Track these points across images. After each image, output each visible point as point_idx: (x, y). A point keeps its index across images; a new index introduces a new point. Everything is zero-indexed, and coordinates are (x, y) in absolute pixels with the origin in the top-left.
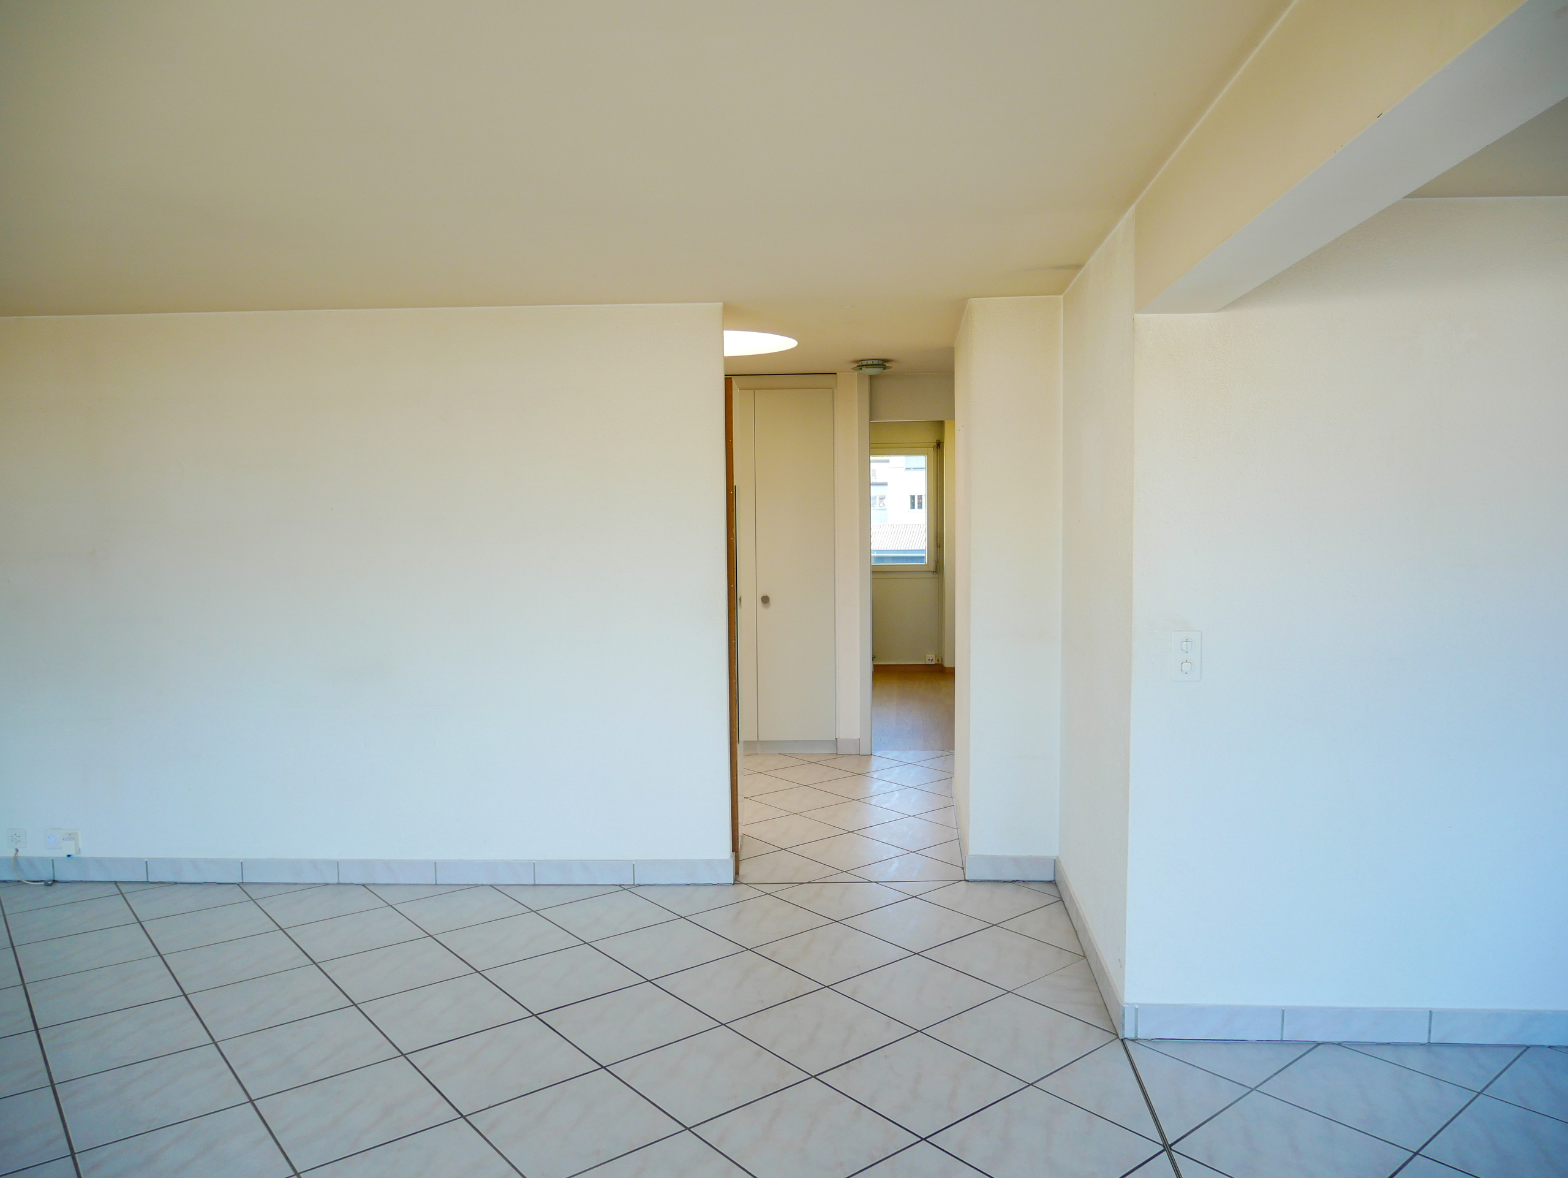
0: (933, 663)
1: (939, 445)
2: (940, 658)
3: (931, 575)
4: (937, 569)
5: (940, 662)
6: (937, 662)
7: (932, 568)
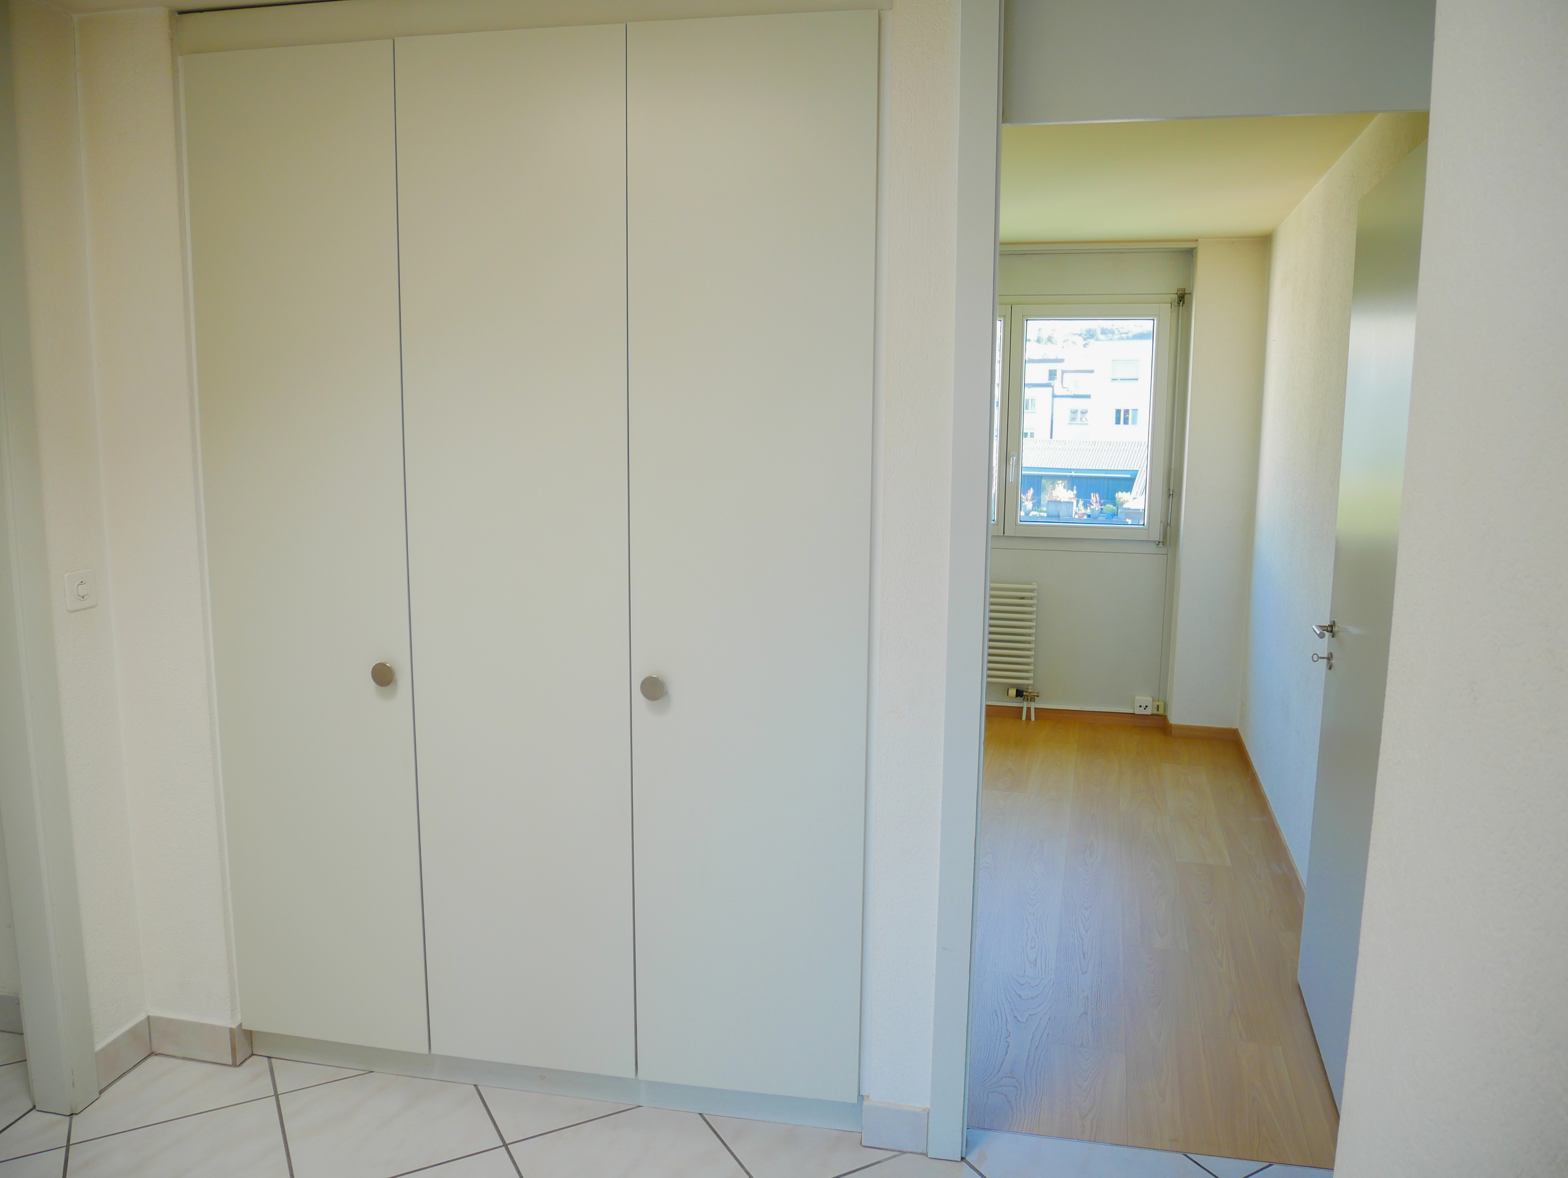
0: (1148, 712)
1: (1182, 298)
2: (1161, 704)
3: (1153, 548)
4: (1165, 537)
5: (1161, 712)
6: (1155, 712)
7: (1156, 536)
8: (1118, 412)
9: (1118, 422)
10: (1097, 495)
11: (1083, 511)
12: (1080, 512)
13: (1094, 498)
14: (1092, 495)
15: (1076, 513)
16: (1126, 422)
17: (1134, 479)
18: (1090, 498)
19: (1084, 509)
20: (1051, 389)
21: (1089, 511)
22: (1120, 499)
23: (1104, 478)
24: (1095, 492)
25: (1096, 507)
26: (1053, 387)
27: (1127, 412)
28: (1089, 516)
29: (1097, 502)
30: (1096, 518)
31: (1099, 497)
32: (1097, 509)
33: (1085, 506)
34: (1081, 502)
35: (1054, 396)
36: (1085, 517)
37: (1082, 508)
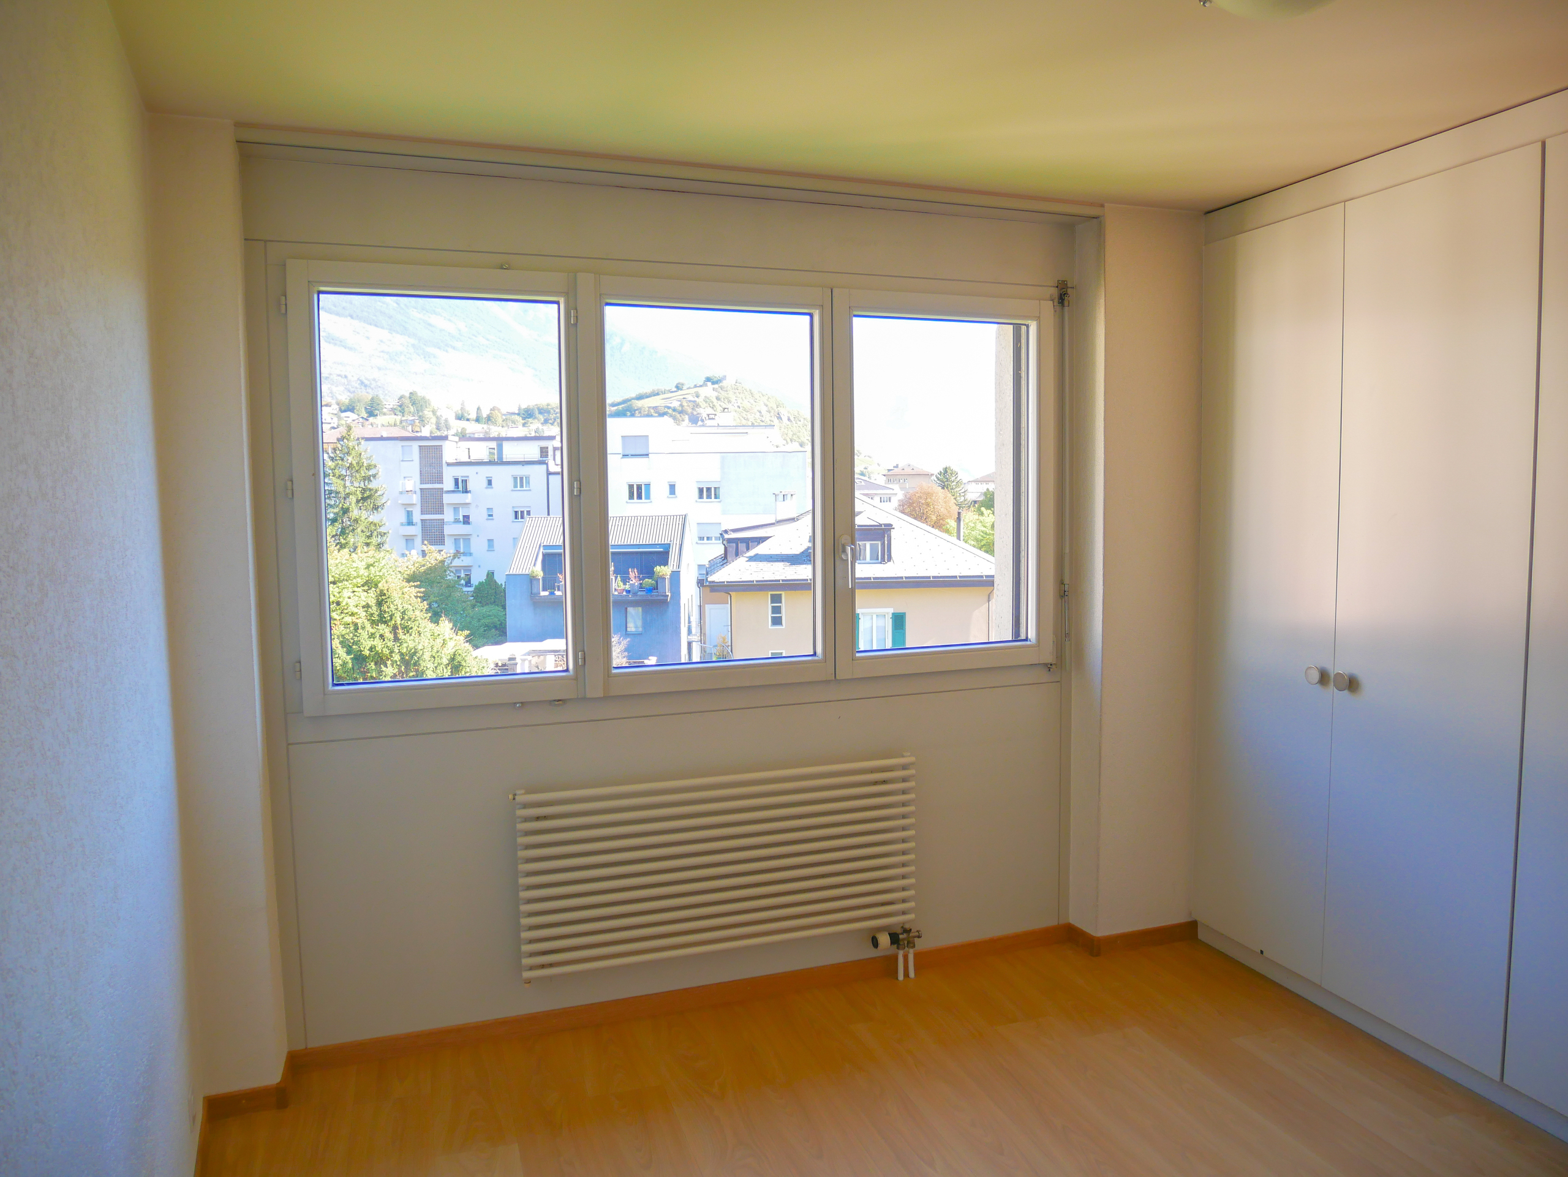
8: (631, 487)
9: (631, 497)
10: (636, 570)
11: (622, 586)
12: (619, 588)
13: (633, 574)
14: (630, 570)
15: (615, 589)
16: (640, 497)
17: (668, 553)
18: (629, 574)
19: (624, 585)
20: (545, 466)
21: (627, 587)
22: (659, 573)
23: (637, 553)
24: (633, 568)
25: (635, 582)
26: (547, 464)
27: (639, 487)
28: (628, 592)
29: (635, 577)
30: (635, 594)
31: (637, 572)
32: (636, 584)
33: (624, 582)
34: (619, 578)
35: (549, 474)
36: (624, 593)
37: (621, 584)
